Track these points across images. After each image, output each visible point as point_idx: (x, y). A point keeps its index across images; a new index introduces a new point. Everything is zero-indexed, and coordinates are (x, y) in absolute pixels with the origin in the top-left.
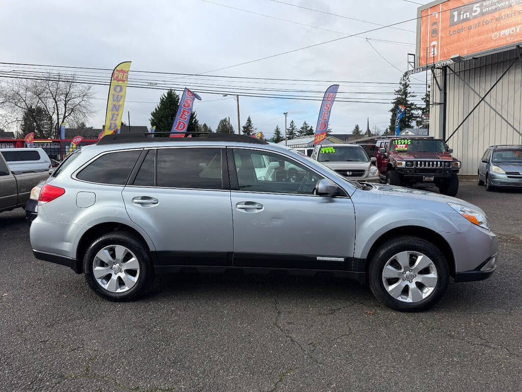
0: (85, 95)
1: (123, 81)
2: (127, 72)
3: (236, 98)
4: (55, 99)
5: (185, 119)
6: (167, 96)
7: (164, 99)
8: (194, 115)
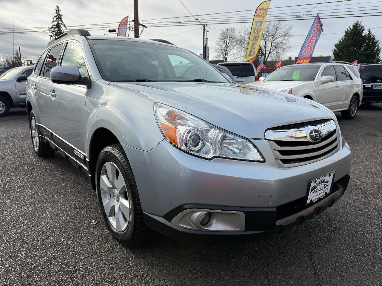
0: (286, 35)
1: (263, 17)
4: (265, 40)
5: (313, 43)
6: (352, 28)
7: (348, 30)
8: (377, 43)
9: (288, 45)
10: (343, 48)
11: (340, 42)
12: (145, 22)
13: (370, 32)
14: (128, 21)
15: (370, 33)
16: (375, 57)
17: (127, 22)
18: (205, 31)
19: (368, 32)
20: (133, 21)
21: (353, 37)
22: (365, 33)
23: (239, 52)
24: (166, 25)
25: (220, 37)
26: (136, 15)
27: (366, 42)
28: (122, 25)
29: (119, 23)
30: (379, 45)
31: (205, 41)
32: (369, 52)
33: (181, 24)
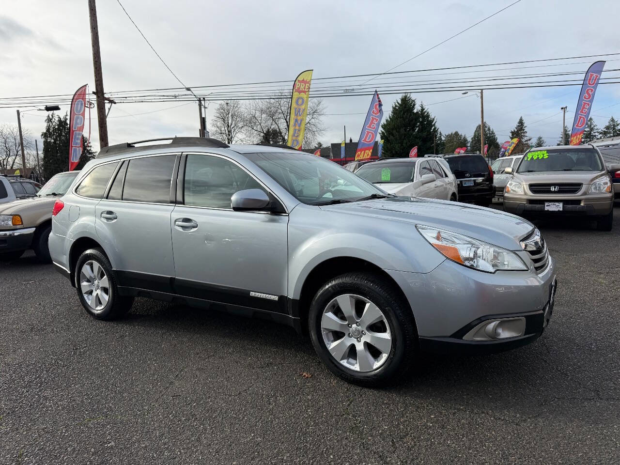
0: (314, 112)
1: (305, 92)
2: (309, 83)
3: (479, 95)
4: (286, 120)
5: (374, 128)
6: (400, 102)
7: (396, 106)
8: (432, 122)
9: (319, 126)
10: (393, 129)
11: (387, 121)
12: (114, 95)
13: (422, 107)
14: (87, 92)
15: (423, 109)
16: (433, 141)
17: (85, 94)
18: (202, 106)
19: (421, 108)
20: (94, 93)
21: (404, 114)
22: (417, 109)
23: (250, 137)
24: (150, 101)
25: (218, 115)
26: (99, 85)
27: (419, 122)
28: (77, 99)
29: (73, 96)
30: (436, 125)
31: (203, 121)
32: (425, 134)
33: (177, 100)
